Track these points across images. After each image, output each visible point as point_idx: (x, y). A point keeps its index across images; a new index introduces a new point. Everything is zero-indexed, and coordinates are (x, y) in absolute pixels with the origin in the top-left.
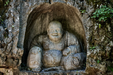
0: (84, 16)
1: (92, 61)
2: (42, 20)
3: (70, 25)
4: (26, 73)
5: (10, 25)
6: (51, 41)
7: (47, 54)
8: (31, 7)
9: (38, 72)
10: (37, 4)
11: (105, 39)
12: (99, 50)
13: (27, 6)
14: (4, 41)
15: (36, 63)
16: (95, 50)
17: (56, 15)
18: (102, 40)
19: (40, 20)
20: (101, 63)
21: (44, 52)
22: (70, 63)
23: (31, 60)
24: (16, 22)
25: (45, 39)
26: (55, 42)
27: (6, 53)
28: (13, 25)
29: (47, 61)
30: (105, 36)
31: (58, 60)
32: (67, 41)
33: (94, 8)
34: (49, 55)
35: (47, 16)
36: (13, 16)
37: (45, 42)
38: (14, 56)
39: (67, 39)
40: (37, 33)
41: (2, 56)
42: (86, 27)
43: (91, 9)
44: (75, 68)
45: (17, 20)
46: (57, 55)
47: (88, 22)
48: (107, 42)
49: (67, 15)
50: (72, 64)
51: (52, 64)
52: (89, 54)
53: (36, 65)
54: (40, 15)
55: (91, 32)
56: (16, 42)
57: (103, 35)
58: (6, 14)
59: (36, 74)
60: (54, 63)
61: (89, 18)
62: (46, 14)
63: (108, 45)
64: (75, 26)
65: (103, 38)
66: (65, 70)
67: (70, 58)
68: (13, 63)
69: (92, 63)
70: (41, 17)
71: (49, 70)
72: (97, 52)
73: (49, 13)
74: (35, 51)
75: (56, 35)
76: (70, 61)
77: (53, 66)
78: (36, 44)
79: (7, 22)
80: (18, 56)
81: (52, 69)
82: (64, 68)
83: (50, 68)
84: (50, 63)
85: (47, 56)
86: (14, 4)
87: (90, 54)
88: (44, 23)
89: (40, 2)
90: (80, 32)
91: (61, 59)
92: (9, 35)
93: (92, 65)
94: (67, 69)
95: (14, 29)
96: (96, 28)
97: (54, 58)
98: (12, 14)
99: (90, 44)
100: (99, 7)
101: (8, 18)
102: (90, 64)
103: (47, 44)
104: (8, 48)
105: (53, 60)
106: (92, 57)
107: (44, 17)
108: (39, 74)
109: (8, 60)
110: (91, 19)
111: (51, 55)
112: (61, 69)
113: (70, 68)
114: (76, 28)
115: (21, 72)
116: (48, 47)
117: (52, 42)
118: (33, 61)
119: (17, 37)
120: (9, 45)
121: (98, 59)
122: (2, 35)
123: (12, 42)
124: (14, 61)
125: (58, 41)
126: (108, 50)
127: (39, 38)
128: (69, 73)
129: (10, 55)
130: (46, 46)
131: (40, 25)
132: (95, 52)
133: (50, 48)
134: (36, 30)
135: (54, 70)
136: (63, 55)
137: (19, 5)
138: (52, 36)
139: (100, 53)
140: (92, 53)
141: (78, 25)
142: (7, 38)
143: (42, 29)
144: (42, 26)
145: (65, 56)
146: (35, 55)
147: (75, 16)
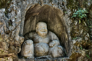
0: (65, 16)
1: (77, 47)
2: (31, 21)
3: (51, 27)
4: (24, 60)
5: (13, 16)
6: (39, 36)
7: (37, 45)
8: (29, 5)
9: (33, 59)
10: (33, 3)
11: (83, 32)
12: (82, 39)
13: (25, 4)
14: (9, 29)
15: (31, 52)
16: (79, 39)
17: (41, 18)
18: (81, 33)
19: (29, 21)
20: (83, 50)
21: (35, 45)
22: (57, 52)
23: (26, 50)
24: (18, 14)
25: (35, 35)
26: (42, 37)
27: (11, 39)
28: (15, 17)
29: (39, 51)
30: (83, 30)
31: (47, 50)
32: (51, 37)
33: (72, 11)
34: (40, 46)
35: (35, 18)
36: (15, 9)
37: (35, 37)
38: (16, 43)
39: (51, 36)
40: (26, 32)
41: (7, 42)
42: (67, 24)
43: (69, 12)
44: (60, 56)
45: (19, 13)
46: (46, 47)
47: (69, 21)
48: (85, 34)
49: (49, 18)
50: (58, 53)
51: (42, 54)
52: (74, 42)
53: (31, 54)
54: (30, 17)
55: (71, 27)
56: (18, 30)
57: (82, 29)
58: (9, 9)
59: (32, 60)
60: (43, 53)
61: (69, 18)
62: (34, 17)
63: (86, 36)
64: (54, 28)
65: (82, 31)
66: (53, 58)
67: (56, 48)
68: (15, 50)
69: (77, 49)
70: (31, 19)
71: (40, 58)
72: (80, 41)
73: (37, 16)
74: (30, 42)
75: (44, 31)
76: (56, 50)
77: (43, 55)
78: (28, 39)
79: (10, 15)
80: (20, 44)
81: (43, 57)
82: (52, 56)
83: (41, 57)
84: (41, 52)
85: (38, 47)
86: (16, 1)
87: (76, 42)
88: (32, 24)
89: (35, 2)
90: (58, 32)
91: (49, 49)
92: (13, 24)
93: (76, 51)
94: (55, 57)
95: (16, 19)
96: (77, 24)
97: (44, 49)
98: (15, 8)
99: (71, 37)
100: (74, 11)
101: (10, 12)
102: (75, 50)
103: (37, 39)
104: (12, 35)
105: (43, 50)
106: (76, 45)
107: (33, 19)
108: (34, 60)
109: (10, 47)
110: (70, 18)
111: (41, 46)
112: (49, 57)
113: (57, 56)
114: (55, 29)
115: (20, 59)
116: (38, 40)
117: (41, 37)
118: (28, 51)
119: (19, 26)
120: (13, 32)
121: (80, 46)
122: (7, 23)
123: (15, 30)
124: (15, 47)
125: (45, 36)
126: (87, 40)
127: (30, 34)
128: (57, 60)
129: (13, 42)
130: (36, 40)
131: (29, 26)
132: (79, 41)
133: (39, 41)
134: (26, 29)
135: (44, 58)
136: (50, 47)
137: (19, 2)
138: (41, 32)
139: (82, 42)
140: (77, 41)
141: (56, 27)
142: (11, 26)
143: (30, 29)
144: (30, 26)
145: (52, 47)
146: (30, 46)
147: (56, 18)
